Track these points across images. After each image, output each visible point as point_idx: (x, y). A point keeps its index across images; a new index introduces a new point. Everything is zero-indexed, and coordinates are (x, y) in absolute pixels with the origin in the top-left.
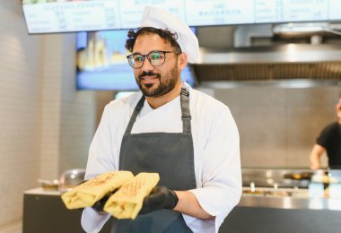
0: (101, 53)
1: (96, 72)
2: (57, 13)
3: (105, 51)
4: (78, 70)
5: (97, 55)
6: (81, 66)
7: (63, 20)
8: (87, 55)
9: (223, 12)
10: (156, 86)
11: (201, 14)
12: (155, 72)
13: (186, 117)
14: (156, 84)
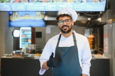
0: (17, 16)
1: (15, 21)
2: (10, 6)
3: (18, 15)
4: (10, 21)
5: (16, 16)
6: (11, 19)
7: (11, 8)
8: (13, 16)
9: (58, 8)
10: (67, 30)
11: (52, 8)
12: (67, 25)
13: (75, 41)
14: (68, 29)
